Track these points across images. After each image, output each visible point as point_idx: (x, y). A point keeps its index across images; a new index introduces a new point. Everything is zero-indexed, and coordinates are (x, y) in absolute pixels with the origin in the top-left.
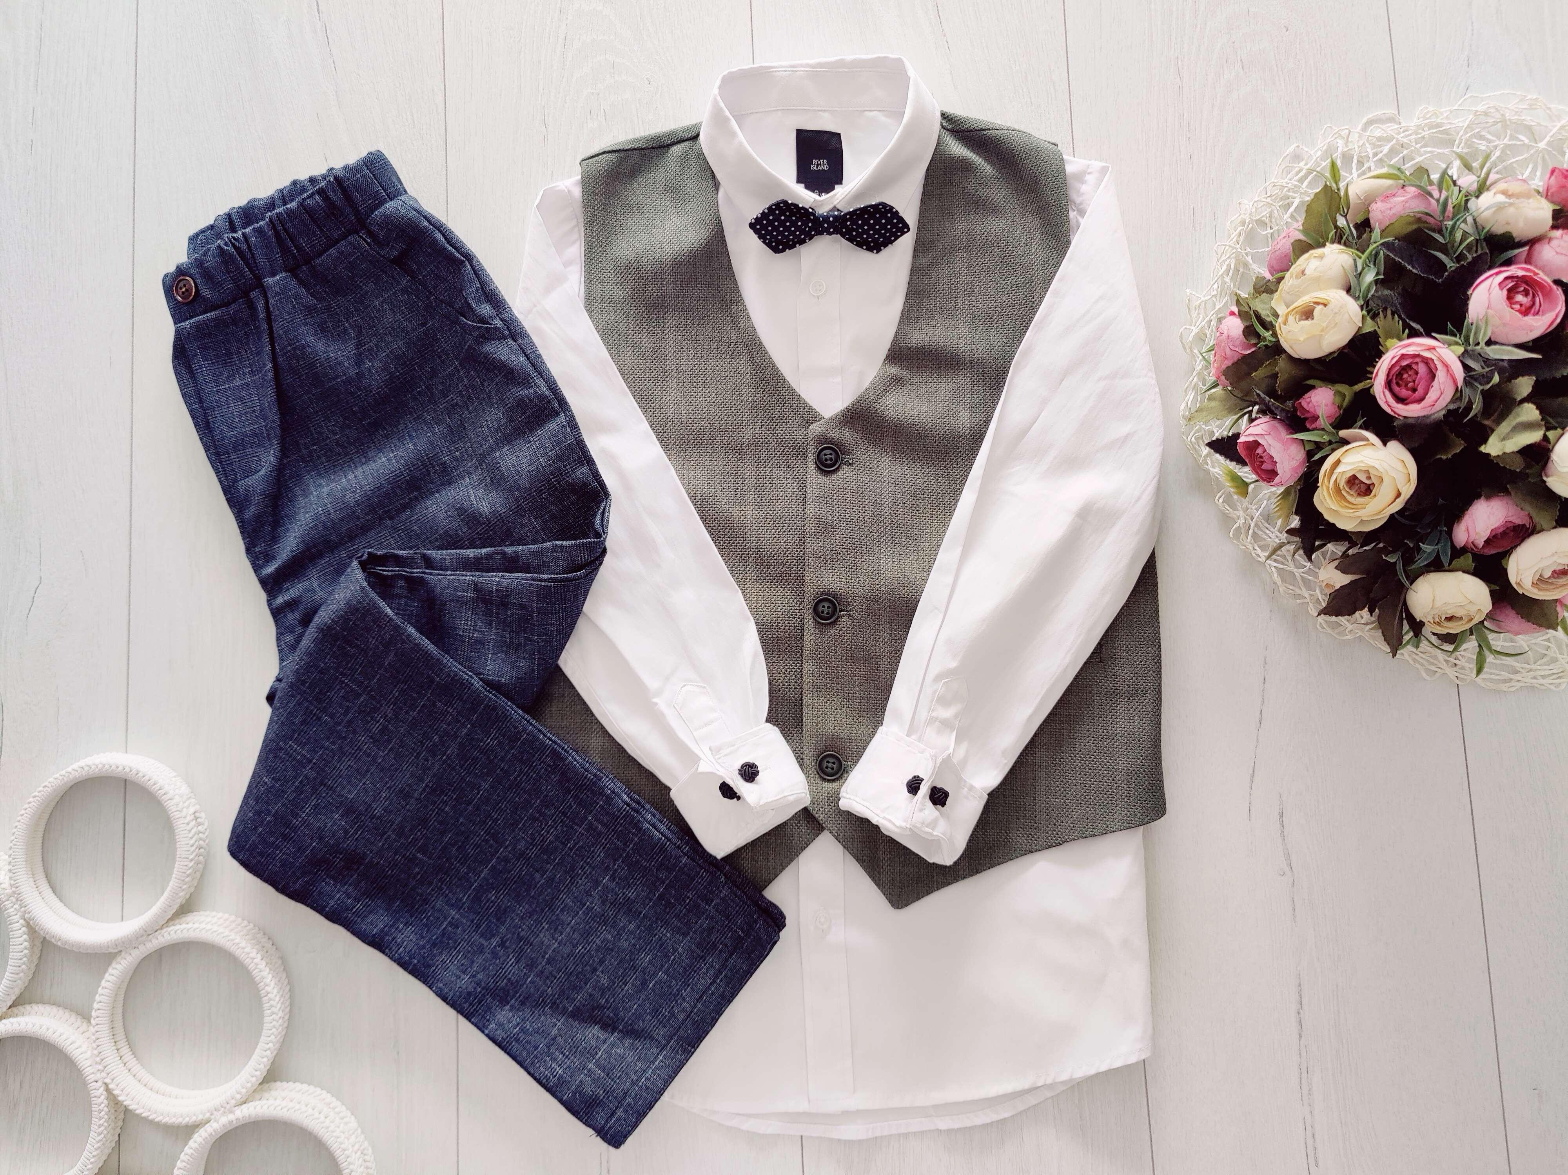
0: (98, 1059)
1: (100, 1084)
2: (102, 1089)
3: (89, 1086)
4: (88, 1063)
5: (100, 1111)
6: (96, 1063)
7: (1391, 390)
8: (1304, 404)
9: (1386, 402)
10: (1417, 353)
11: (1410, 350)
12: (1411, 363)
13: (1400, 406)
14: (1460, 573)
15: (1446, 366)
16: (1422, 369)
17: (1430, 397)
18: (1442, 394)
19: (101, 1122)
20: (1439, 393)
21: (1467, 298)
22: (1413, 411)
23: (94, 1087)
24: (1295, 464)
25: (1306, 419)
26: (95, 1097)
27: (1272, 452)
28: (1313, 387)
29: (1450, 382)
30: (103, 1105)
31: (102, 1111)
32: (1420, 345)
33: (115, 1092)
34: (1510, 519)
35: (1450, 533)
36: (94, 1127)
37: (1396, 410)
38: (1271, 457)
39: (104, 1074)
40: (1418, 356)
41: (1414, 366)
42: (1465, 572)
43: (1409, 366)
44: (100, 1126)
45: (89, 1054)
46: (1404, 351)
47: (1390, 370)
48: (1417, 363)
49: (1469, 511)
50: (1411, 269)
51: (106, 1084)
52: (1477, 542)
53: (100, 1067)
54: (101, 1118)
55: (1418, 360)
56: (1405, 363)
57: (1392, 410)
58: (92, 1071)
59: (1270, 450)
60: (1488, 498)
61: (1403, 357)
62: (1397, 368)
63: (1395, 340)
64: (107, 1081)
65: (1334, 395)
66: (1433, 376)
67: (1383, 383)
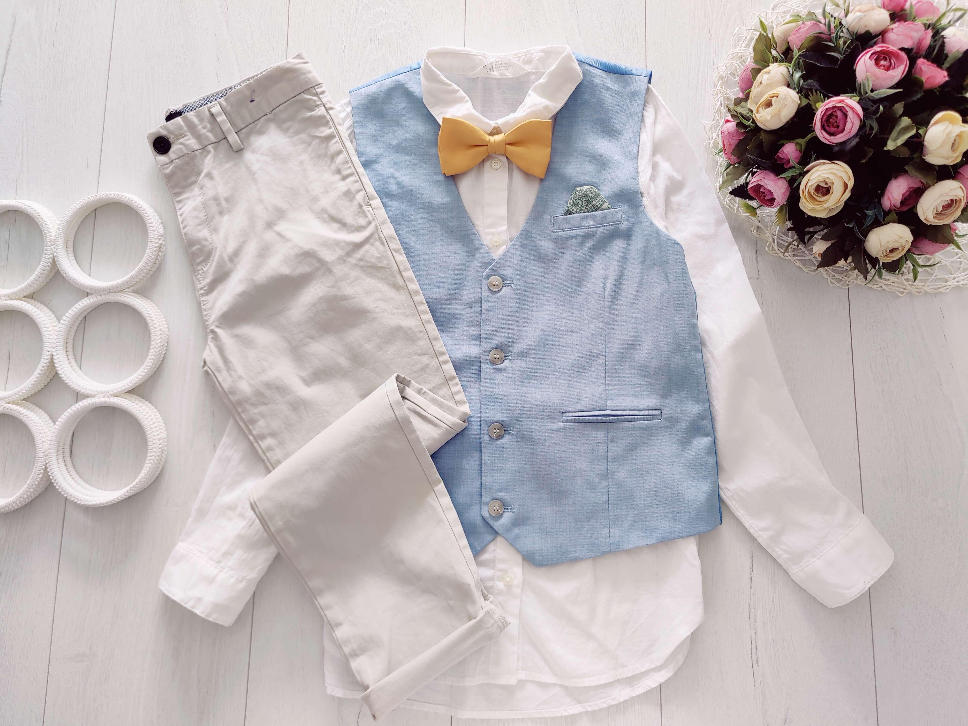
7: (825, 130)
8: (780, 155)
9: (824, 137)
10: (834, 106)
11: (830, 106)
12: (832, 112)
13: (832, 137)
14: (891, 224)
15: (852, 108)
16: (839, 114)
17: (847, 128)
18: (853, 124)
20: (851, 124)
21: (854, 71)
22: (840, 138)
24: (783, 190)
25: (784, 163)
26: (43, 359)
27: (769, 188)
28: (783, 145)
29: (856, 117)
31: (44, 368)
32: (834, 101)
34: (911, 186)
35: (880, 203)
37: (830, 140)
38: (769, 191)
40: (835, 107)
41: (834, 114)
42: (894, 222)
43: (831, 115)
45: (52, 337)
46: (827, 107)
47: (822, 119)
48: (835, 111)
49: (887, 188)
50: (819, 65)
51: (52, 356)
52: (896, 204)
53: (54, 346)
55: (835, 109)
56: (828, 113)
57: (829, 141)
59: (767, 187)
60: (896, 178)
61: (827, 110)
62: (825, 117)
63: (821, 103)
64: (54, 354)
65: (796, 145)
66: (845, 115)
67: (820, 127)
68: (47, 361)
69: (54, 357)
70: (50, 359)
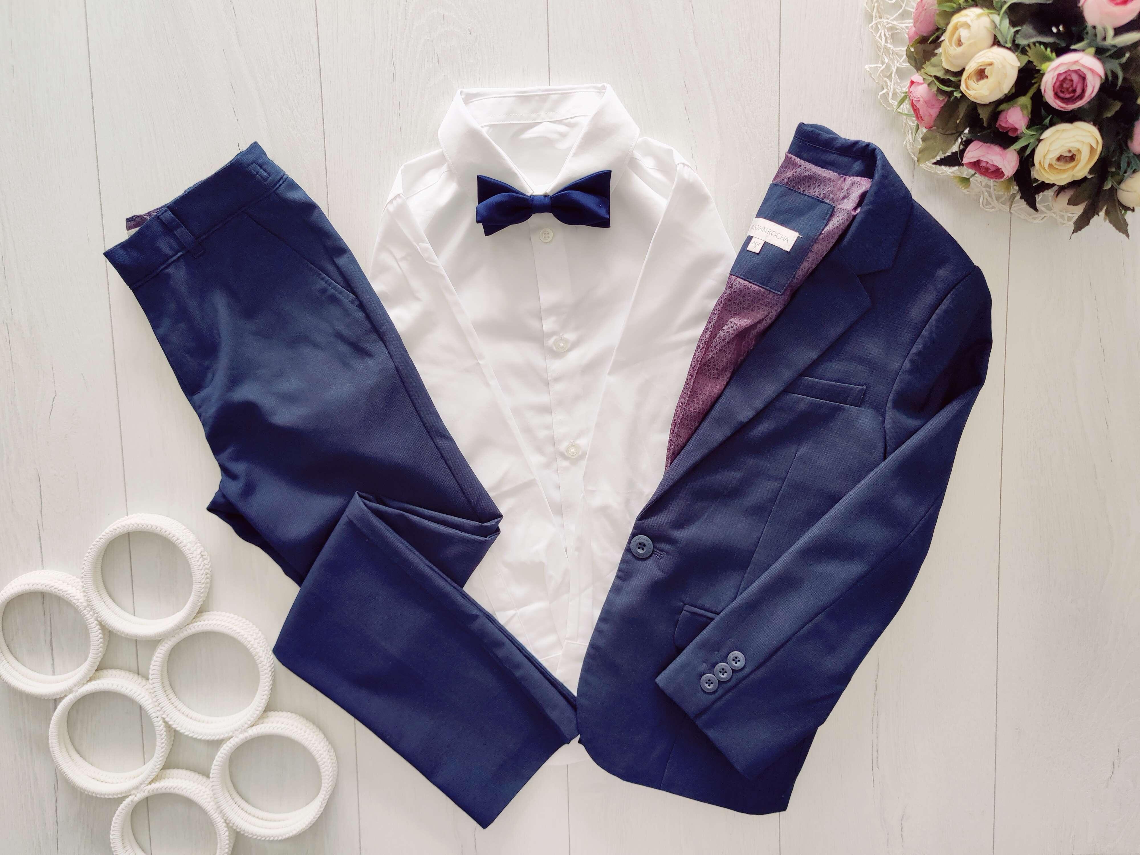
0: (156, 704)
1: (159, 718)
2: (161, 721)
3: (153, 720)
4: (150, 706)
5: (161, 735)
6: (156, 706)
19: (163, 741)
23: (156, 721)
26: (157, 726)
30: (163, 731)
31: (163, 734)
33: (170, 723)
36: (158, 744)
39: (161, 712)
44: (162, 743)
45: (150, 701)
51: (164, 719)
53: (159, 708)
54: (162, 739)
58: (153, 711)
64: (164, 716)
68: (162, 726)
69: (167, 719)
70: (163, 723)
